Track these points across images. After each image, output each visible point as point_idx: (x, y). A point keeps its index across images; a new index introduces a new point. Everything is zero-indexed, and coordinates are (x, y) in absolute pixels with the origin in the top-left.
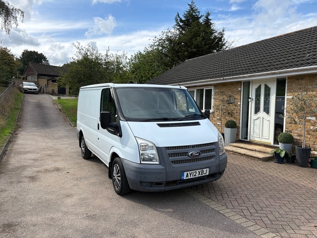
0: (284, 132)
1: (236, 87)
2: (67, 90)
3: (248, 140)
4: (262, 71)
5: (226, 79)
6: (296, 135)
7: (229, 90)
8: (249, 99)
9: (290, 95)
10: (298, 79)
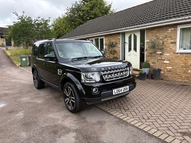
0: (145, 61)
1: (117, 36)
2: (13, 43)
4: (132, 26)
5: (111, 32)
6: (151, 63)
7: (114, 38)
8: (125, 43)
9: (148, 40)
10: (151, 30)
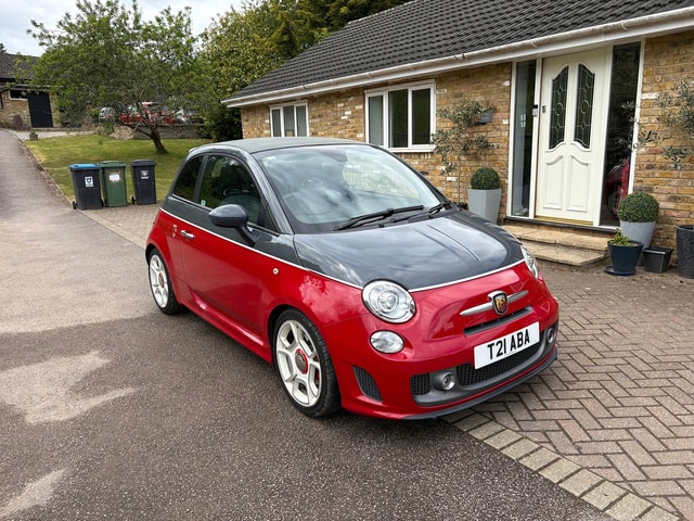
0: (630, 192)
1: (497, 78)
2: (56, 115)
3: (531, 217)
4: (575, 25)
5: (471, 58)
6: (663, 197)
7: (478, 88)
8: (534, 110)
9: (651, 91)
10: (675, 45)
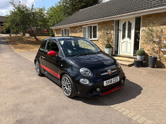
0: (139, 49)
1: (111, 24)
3: (119, 54)
5: (105, 19)
6: (146, 50)
7: (107, 26)
9: (144, 27)
10: (148, 17)
